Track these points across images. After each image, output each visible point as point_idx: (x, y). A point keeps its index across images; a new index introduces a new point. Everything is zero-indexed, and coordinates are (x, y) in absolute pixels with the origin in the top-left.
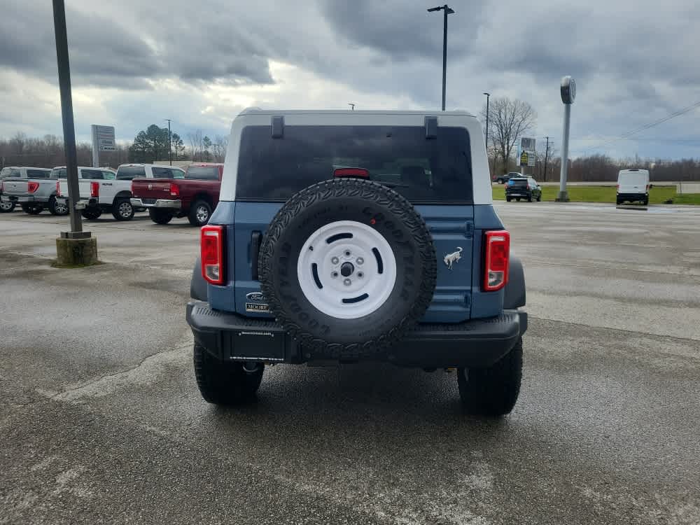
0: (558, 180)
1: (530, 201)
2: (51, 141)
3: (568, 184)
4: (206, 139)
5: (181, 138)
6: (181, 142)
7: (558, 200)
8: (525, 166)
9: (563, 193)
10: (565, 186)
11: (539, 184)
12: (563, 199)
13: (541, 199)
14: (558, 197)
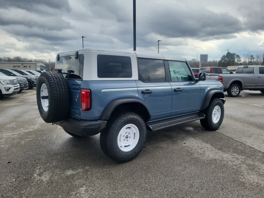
2: (194, 61)
4: (252, 56)
5: (240, 56)
6: (240, 58)
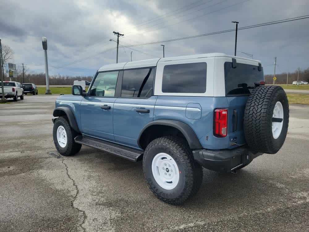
0: (46, 85)
1: (34, 94)
3: (50, 86)
7: (46, 94)
8: (12, 78)
9: (49, 91)
10: (49, 87)
11: (37, 86)
12: (49, 93)
13: (38, 93)
14: (46, 92)
